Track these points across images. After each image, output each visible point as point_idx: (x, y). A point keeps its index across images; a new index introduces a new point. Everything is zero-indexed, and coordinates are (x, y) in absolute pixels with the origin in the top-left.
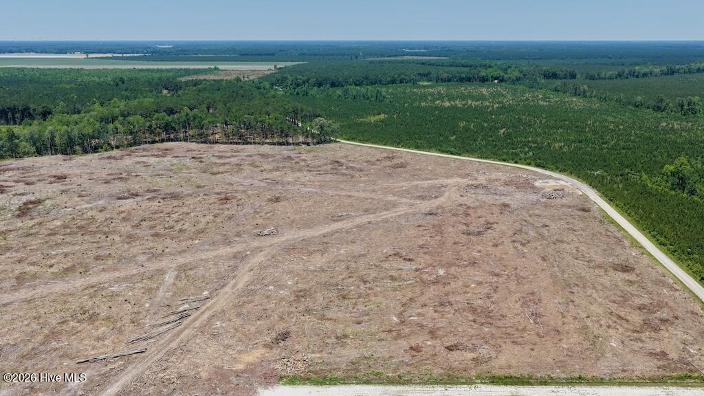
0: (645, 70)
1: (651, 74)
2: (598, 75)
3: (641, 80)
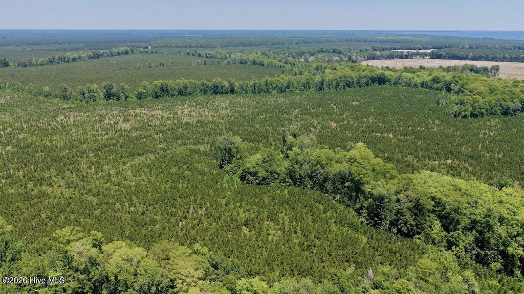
0: (76, 55)
1: (80, 58)
2: (30, 62)
3: (71, 65)
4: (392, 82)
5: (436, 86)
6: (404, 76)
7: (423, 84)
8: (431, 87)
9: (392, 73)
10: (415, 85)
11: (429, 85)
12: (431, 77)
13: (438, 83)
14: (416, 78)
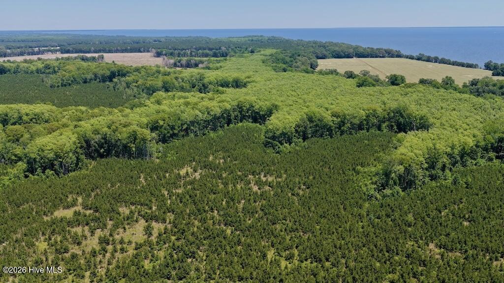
4: (12, 71)
5: (47, 71)
6: (22, 66)
7: (38, 71)
8: (44, 73)
9: (12, 64)
10: (32, 72)
11: (43, 71)
12: (43, 65)
13: (49, 68)
14: (32, 67)
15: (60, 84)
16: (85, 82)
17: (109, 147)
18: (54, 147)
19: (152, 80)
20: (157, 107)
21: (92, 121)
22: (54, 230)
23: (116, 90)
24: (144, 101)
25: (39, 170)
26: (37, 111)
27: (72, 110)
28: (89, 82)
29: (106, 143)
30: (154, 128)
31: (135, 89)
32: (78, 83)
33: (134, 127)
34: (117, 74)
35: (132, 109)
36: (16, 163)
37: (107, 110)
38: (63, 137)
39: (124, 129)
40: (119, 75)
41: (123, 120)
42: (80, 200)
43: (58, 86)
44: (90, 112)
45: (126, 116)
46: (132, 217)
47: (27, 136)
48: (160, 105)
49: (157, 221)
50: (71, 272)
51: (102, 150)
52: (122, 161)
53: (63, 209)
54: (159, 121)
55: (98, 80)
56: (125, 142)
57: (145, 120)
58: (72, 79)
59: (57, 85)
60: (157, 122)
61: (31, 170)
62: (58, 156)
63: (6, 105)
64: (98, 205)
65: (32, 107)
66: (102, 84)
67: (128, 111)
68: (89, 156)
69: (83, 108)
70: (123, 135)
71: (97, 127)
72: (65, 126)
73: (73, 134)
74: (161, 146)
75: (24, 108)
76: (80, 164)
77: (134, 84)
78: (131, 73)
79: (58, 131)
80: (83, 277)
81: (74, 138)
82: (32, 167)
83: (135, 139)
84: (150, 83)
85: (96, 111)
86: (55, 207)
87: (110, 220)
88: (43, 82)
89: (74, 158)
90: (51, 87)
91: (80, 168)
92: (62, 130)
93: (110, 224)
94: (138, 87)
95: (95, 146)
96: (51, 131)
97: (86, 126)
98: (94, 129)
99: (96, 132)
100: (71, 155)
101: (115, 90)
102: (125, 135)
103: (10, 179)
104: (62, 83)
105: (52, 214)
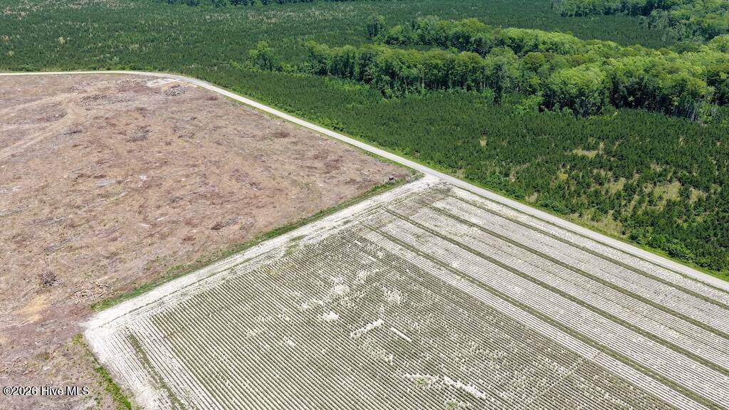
15: (574, 13)
16: (607, 12)
17: (643, 94)
18: (579, 82)
19: (714, 18)
20: (719, 55)
21: (625, 60)
22: (576, 165)
23: (652, 28)
24: (699, 46)
25: (557, 106)
26: (556, 40)
27: (598, 44)
28: (612, 14)
29: (640, 89)
30: (712, 80)
31: (684, 29)
32: (597, 14)
33: (684, 74)
34: (656, 5)
35: (680, 52)
36: (529, 95)
37: (644, 50)
38: (589, 72)
39: (669, 76)
40: (658, 7)
41: (668, 65)
42: (602, 145)
43: (571, 15)
44: (622, 49)
45: (672, 60)
46: (666, 176)
47: (546, 67)
48: (725, 53)
49: (695, 187)
50: (594, 205)
51: (631, 99)
52: (657, 116)
53: (583, 149)
54: (721, 73)
55: (626, 12)
56: (666, 93)
57: (699, 69)
58: (591, 7)
59: (569, 13)
60: (718, 75)
61: (548, 103)
62: (581, 93)
63: (521, 29)
64: (624, 153)
65: (550, 35)
66: (630, 17)
67: (673, 55)
68: (614, 102)
69: (613, 44)
70: (666, 82)
71: (632, 68)
72: (591, 60)
73: (601, 71)
74: (715, 109)
75: (543, 35)
76: (603, 108)
77: (684, 21)
78: (678, 5)
79: (584, 65)
80: (606, 212)
81: (603, 76)
82: (549, 102)
83: (682, 90)
84: (710, 21)
85: (630, 49)
86: (576, 145)
87: (637, 173)
88: (552, 8)
89: (598, 100)
90: (562, 15)
91: (601, 113)
92: (588, 65)
93: (637, 176)
94: (689, 26)
95: (623, 92)
96: (576, 63)
97: (617, 64)
98: (627, 70)
99: (629, 74)
100: (596, 95)
101: (649, 28)
102: (669, 83)
103: (525, 109)
104: (576, 12)
105: (571, 151)
